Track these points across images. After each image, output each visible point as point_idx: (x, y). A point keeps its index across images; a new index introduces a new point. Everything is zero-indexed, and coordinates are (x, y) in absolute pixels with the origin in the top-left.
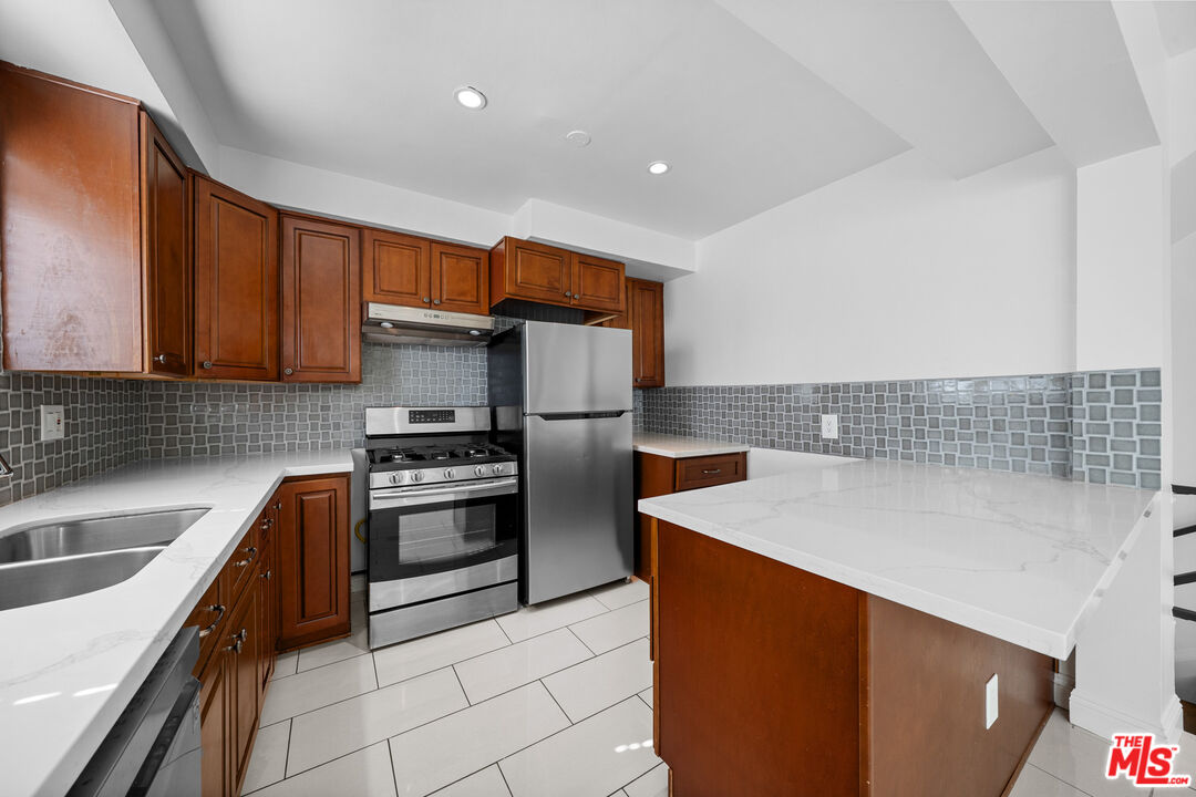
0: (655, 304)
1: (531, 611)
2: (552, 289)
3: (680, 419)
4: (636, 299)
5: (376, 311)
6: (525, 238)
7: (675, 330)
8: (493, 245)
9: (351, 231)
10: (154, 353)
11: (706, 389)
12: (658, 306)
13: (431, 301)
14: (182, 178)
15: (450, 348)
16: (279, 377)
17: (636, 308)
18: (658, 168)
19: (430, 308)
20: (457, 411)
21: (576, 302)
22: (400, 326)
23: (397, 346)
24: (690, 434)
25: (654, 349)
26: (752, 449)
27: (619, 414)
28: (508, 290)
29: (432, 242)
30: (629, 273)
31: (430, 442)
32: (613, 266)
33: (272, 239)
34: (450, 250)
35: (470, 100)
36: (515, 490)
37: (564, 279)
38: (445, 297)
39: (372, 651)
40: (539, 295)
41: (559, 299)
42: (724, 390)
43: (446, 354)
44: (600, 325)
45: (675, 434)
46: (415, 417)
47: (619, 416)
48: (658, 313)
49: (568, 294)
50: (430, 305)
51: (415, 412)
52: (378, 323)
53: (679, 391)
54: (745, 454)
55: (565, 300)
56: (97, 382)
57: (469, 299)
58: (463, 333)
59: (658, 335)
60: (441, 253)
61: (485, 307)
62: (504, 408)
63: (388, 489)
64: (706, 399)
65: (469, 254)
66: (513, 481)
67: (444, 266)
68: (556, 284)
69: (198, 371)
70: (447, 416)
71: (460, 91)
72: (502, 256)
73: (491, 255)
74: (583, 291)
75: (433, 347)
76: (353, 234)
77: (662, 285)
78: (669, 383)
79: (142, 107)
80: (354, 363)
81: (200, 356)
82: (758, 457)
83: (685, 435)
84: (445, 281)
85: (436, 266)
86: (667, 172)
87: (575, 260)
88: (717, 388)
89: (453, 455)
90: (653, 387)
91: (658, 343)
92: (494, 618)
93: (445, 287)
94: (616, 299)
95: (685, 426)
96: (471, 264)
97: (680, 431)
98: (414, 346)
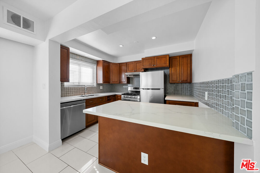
4: (180, 61)
18: (154, 38)
19: (135, 72)
46: (134, 88)
72: (142, 61)
77: (191, 55)
78: (194, 82)
85: (136, 65)
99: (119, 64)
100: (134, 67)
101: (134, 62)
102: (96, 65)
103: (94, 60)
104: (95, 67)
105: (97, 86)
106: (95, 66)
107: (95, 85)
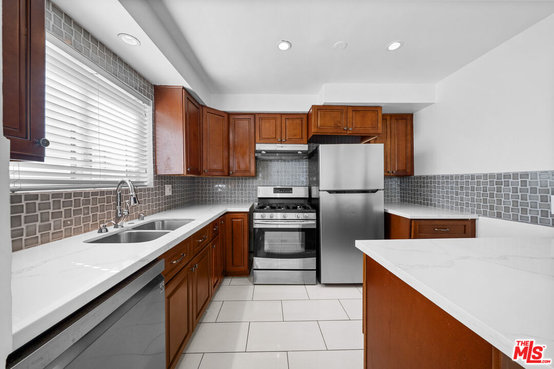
0: (406, 127)
1: (322, 286)
2: (337, 127)
3: (424, 195)
4: (393, 126)
5: (259, 147)
6: (322, 104)
7: (421, 141)
8: (308, 111)
9: (251, 116)
10: (187, 168)
11: (443, 176)
12: (409, 128)
13: (281, 141)
14: (198, 108)
15: (292, 160)
16: (229, 175)
17: (393, 130)
18: (394, 46)
19: (281, 143)
20: (294, 189)
21: (351, 132)
22: (268, 152)
23: (271, 160)
24: (431, 205)
25: (406, 154)
26: (480, 218)
27: (374, 191)
28: (313, 130)
29: (282, 114)
30: (384, 111)
31: (281, 201)
32: (375, 109)
33: (226, 124)
34: (290, 117)
35: (284, 46)
36: (315, 227)
37: (344, 121)
38: (287, 138)
39: (255, 284)
40: (329, 131)
41: (341, 132)
42: (457, 177)
43: (290, 163)
44: (369, 142)
45: (421, 204)
46: (276, 190)
47: (375, 192)
48: (409, 132)
49: (345, 128)
50: (281, 142)
51: (276, 188)
52: (260, 152)
53: (424, 178)
54: (474, 221)
55: (344, 132)
56: (181, 177)
57: (298, 137)
58: (294, 153)
59: (409, 145)
60: (286, 119)
61: (305, 140)
62: (314, 187)
63: (261, 220)
64: (443, 183)
65: (298, 117)
66: (314, 222)
67: (287, 124)
68: (339, 124)
69: (204, 174)
70: (289, 190)
71: (278, 44)
72: (311, 114)
73: (308, 115)
74: (355, 125)
75: (285, 161)
76: (252, 117)
77: (411, 115)
78: (417, 173)
79: (184, 88)
80: (253, 169)
81: (204, 168)
82: (484, 223)
83: (428, 205)
84: (287, 130)
85: (283, 125)
86: (400, 47)
87: (350, 110)
88: (452, 176)
89: (288, 208)
90: (406, 176)
91: (409, 150)
92: (305, 285)
93: (287, 133)
94: (376, 127)
95: (427, 200)
96: (299, 121)
97: (425, 202)
98: (278, 160)
99: (229, 114)
100: (279, 129)
101: (279, 117)
102: (151, 102)
103: (144, 79)
104: (149, 109)
105: (155, 183)
106: (149, 104)
107: (148, 180)
